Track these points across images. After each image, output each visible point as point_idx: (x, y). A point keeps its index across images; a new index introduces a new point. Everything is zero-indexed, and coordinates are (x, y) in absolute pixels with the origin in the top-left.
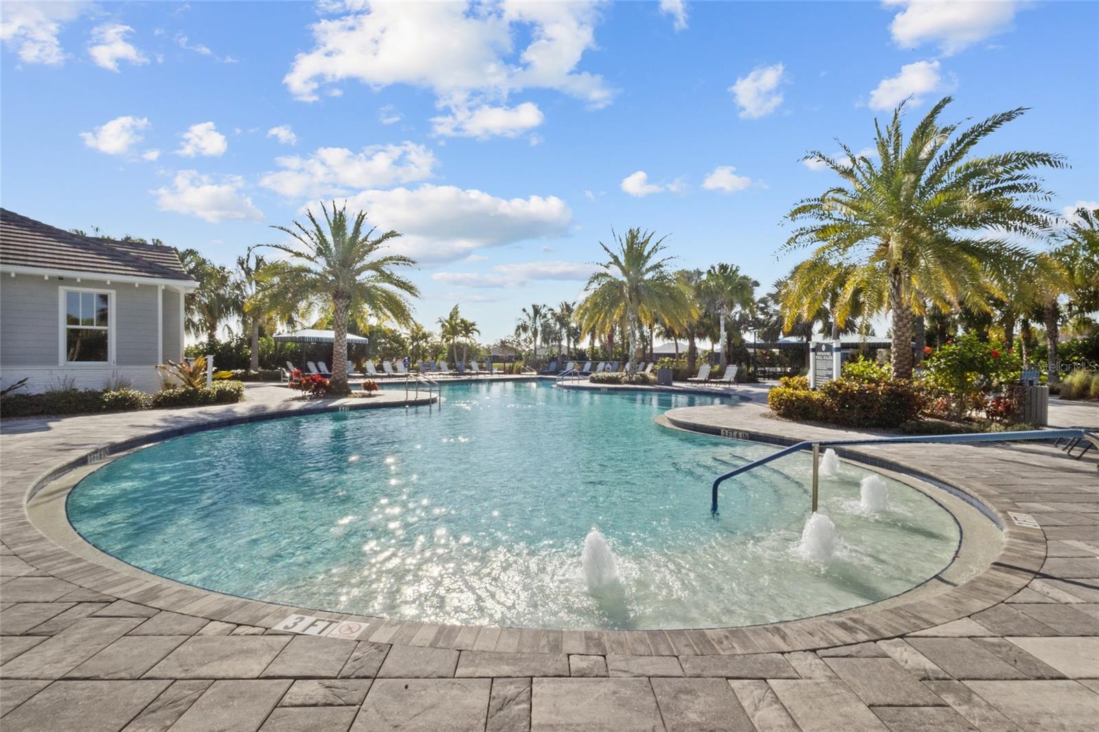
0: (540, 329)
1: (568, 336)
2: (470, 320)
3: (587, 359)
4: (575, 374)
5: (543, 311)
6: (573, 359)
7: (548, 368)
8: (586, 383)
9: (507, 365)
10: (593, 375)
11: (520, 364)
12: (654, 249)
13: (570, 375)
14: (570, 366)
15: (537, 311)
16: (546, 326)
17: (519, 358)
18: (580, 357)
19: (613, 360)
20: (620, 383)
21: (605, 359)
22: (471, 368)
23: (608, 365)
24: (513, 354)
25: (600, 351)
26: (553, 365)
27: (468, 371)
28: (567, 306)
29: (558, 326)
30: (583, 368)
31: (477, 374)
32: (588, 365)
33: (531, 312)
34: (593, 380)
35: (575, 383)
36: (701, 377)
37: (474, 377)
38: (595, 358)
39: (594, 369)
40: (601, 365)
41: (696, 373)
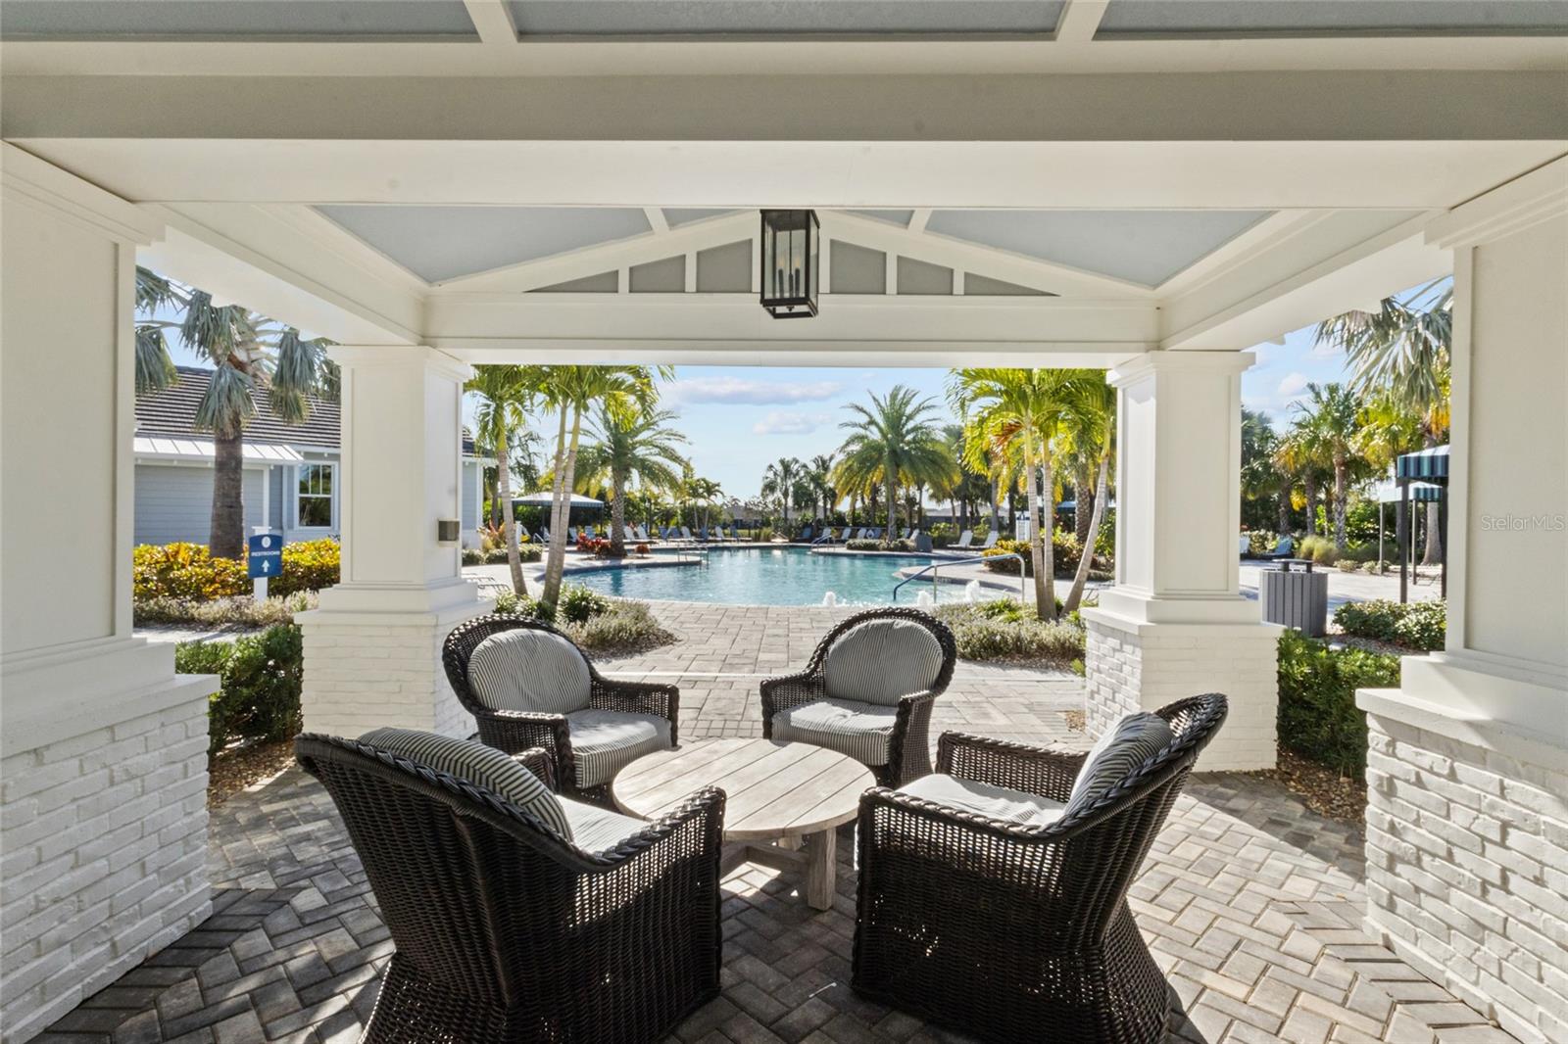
0: (791, 489)
1: (825, 498)
2: (712, 480)
3: (847, 525)
4: (831, 541)
5: (794, 467)
6: (830, 524)
7: (801, 534)
8: (843, 550)
9: (753, 532)
10: (851, 541)
11: (766, 530)
12: (918, 410)
13: (825, 542)
14: (827, 533)
15: (786, 467)
16: (798, 487)
17: (767, 523)
18: (839, 521)
19: (877, 526)
20: (878, 550)
21: (868, 525)
22: (715, 535)
23: (871, 532)
24: (759, 518)
25: (863, 515)
26: (807, 533)
27: (711, 538)
28: (824, 462)
29: (812, 486)
30: (841, 535)
31: (723, 541)
32: (847, 532)
33: (779, 468)
34: (850, 547)
35: (831, 550)
36: (962, 544)
37: (720, 545)
38: (857, 523)
39: (853, 535)
40: (862, 531)
41: (957, 540)
